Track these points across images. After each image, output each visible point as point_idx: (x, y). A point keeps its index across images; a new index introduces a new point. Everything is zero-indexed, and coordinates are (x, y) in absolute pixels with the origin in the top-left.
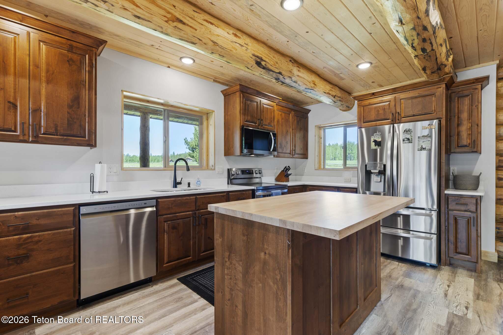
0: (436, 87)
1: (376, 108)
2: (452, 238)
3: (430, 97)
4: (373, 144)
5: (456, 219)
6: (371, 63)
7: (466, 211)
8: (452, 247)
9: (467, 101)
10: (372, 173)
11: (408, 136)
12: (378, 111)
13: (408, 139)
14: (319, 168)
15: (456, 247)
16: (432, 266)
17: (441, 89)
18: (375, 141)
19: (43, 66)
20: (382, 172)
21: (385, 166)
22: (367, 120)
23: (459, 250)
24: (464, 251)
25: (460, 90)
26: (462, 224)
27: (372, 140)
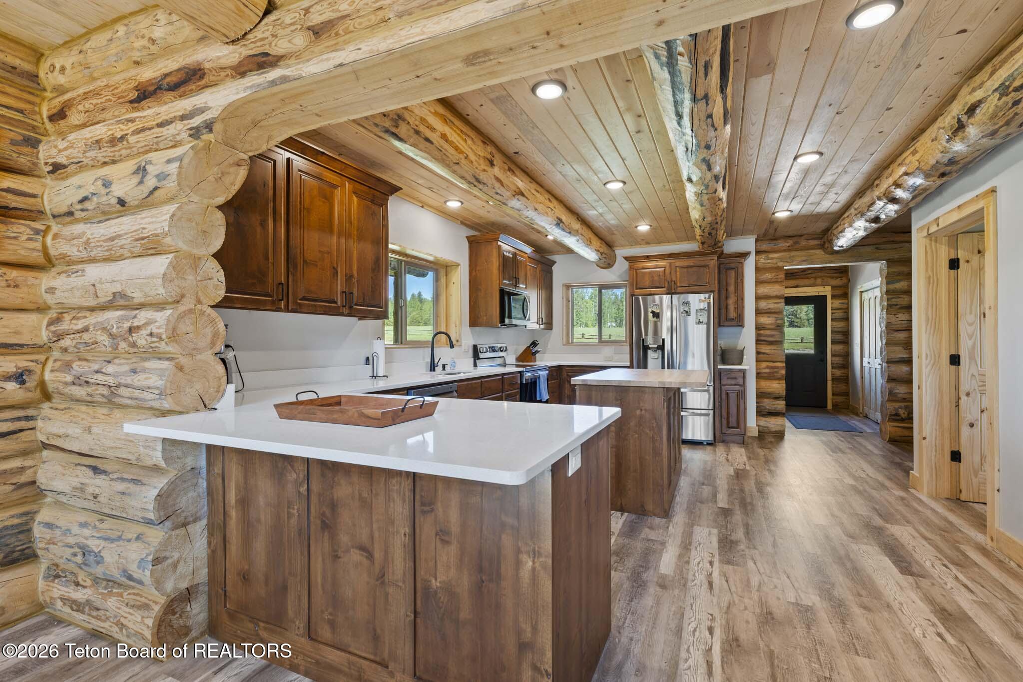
0: (709, 258)
1: (650, 273)
2: (724, 414)
3: (704, 268)
4: (650, 315)
5: (727, 394)
6: (651, 226)
7: (735, 385)
8: (724, 422)
9: (733, 273)
10: (650, 348)
11: (687, 309)
12: (653, 277)
13: (687, 312)
14: (568, 343)
15: (728, 422)
16: (709, 444)
17: (713, 261)
18: (653, 312)
19: (355, 222)
20: (661, 348)
21: (663, 340)
22: (641, 285)
23: (731, 425)
24: (735, 425)
25: (727, 262)
26: (733, 397)
27: (650, 310)
